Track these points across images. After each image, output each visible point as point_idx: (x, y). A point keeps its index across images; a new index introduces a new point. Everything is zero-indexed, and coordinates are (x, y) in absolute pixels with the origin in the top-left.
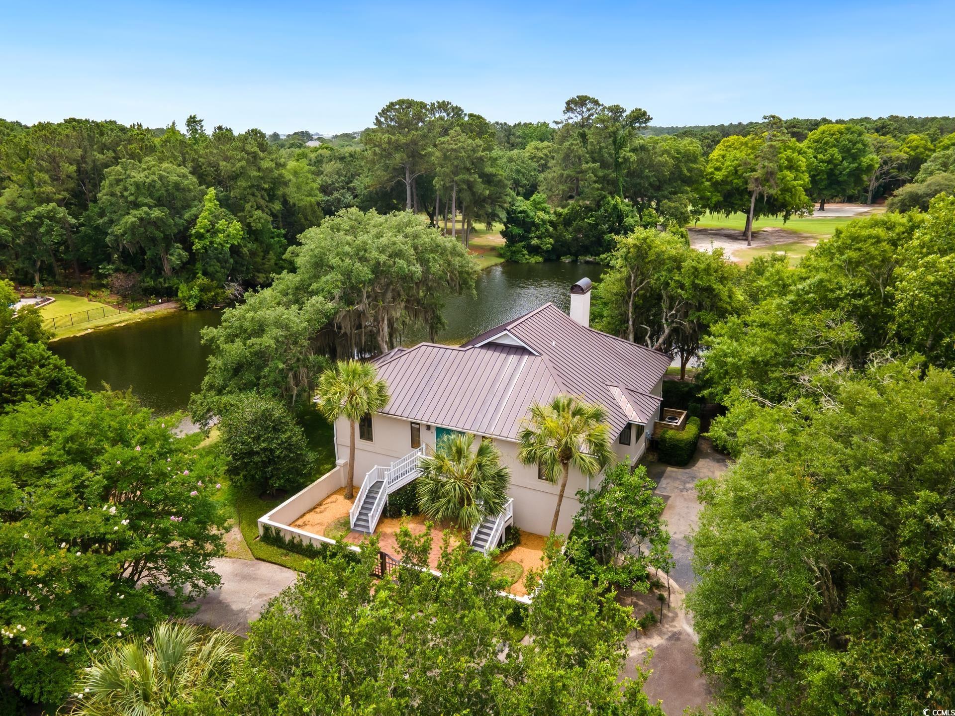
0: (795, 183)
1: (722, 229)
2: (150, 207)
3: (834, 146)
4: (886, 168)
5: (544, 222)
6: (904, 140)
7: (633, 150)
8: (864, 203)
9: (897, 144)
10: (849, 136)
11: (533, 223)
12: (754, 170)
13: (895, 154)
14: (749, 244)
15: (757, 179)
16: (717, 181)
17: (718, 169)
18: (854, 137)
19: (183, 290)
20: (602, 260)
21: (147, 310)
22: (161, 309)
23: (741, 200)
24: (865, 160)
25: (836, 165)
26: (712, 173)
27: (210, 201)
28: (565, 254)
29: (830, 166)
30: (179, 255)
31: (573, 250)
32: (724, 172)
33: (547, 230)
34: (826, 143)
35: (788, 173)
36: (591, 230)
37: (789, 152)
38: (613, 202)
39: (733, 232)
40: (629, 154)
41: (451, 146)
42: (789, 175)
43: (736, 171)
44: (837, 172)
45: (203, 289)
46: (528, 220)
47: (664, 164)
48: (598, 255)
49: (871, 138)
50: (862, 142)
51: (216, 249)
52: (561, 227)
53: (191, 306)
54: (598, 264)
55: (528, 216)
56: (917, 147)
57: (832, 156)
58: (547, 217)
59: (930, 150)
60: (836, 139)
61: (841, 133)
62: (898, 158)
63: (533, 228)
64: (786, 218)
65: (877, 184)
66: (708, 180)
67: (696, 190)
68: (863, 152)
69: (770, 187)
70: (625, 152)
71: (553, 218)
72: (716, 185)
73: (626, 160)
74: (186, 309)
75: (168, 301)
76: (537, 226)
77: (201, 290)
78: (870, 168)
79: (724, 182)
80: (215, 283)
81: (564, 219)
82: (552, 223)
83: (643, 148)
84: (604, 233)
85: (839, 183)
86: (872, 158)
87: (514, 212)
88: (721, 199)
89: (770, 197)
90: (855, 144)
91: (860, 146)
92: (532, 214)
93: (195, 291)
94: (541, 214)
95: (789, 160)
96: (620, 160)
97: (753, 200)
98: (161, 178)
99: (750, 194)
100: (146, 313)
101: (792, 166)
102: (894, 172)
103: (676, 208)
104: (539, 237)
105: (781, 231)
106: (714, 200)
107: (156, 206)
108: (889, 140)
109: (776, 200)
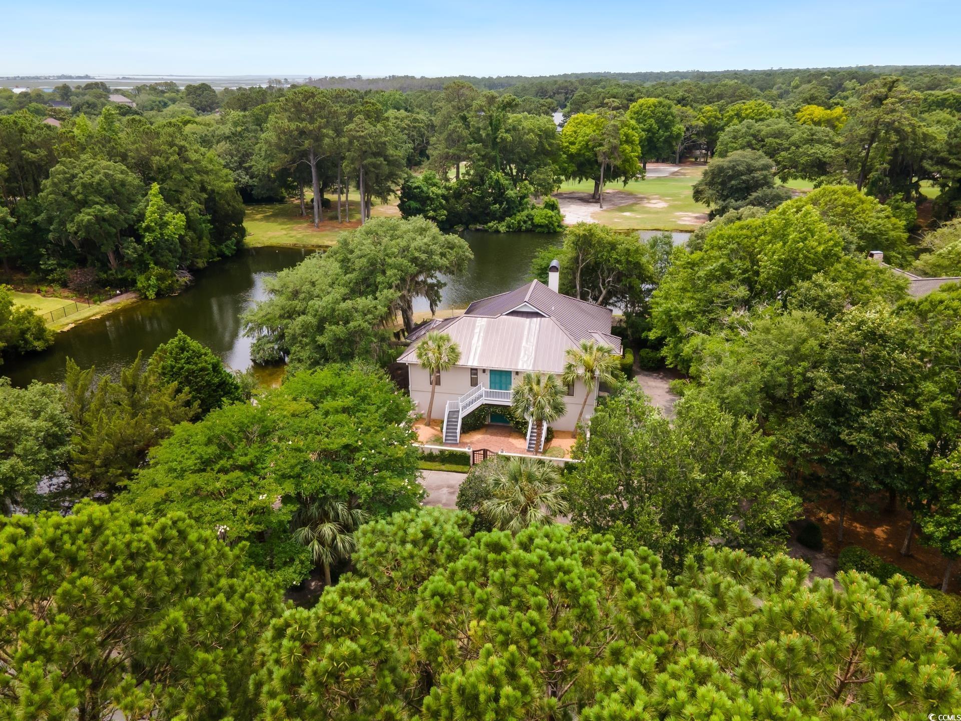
0: (633, 154)
1: (573, 193)
2: (102, 206)
3: (651, 117)
4: (688, 134)
5: (437, 195)
6: (701, 109)
7: (507, 131)
8: (674, 162)
9: (695, 114)
10: (662, 109)
11: (428, 198)
12: (601, 145)
13: (694, 123)
14: (601, 207)
15: (604, 153)
16: (572, 154)
17: (573, 143)
18: (665, 110)
19: (141, 282)
20: (490, 228)
21: (110, 301)
22: (123, 300)
23: (592, 169)
24: (675, 129)
25: (654, 134)
26: (567, 147)
27: (155, 195)
28: (457, 224)
29: (650, 134)
30: (135, 248)
31: (464, 221)
32: (577, 146)
33: (441, 203)
34: (645, 115)
35: (627, 146)
36: (478, 202)
37: (625, 129)
38: (495, 177)
39: (582, 195)
40: (505, 135)
41: (358, 134)
42: (628, 148)
43: (587, 145)
44: (655, 140)
45: (161, 278)
46: (423, 195)
47: (531, 141)
48: (486, 223)
49: (676, 109)
50: (671, 114)
51: (167, 240)
52: (452, 200)
53: (151, 294)
54: (486, 231)
55: (422, 191)
56: (710, 117)
57: (651, 125)
58: (440, 192)
59: (719, 119)
60: (652, 112)
61: (655, 106)
62: (697, 126)
63: (429, 202)
64: (625, 182)
65: (682, 147)
66: (564, 153)
67: (555, 162)
68: (672, 122)
69: (615, 159)
70: (502, 134)
71: (444, 191)
72: (571, 157)
73: (503, 140)
74: (146, 298)
75: (126, 292)
76: (432, 200)
77: (157, 280)
78: (679, 135)
79: (578, 154)
80: (169, 272)
81: (454, 192)
82: (443, 196)
83: (515, 129)
84: (489, 204)
85: (655, 148)
86: (679, 128)
87: (410, 188)
88: (576, 169)
89: (615, 166)
90: (666, 116)
91: (670, 117)
92: (425, 189)
93: (153, 281)
94: (434, 189)
95: (626, 135)
96: (498, 140)
97: (602, 170)
98: (107, 175)
99: (600, 165)
100: (112, 305)
101: (628, 141)
102: (694, 137)
103: (544, 180)
104: (434, 210)
105: (620, 192)
106: (570, 170)
107: (106, 203)
108: (689, 111)
109: (618, 168)
